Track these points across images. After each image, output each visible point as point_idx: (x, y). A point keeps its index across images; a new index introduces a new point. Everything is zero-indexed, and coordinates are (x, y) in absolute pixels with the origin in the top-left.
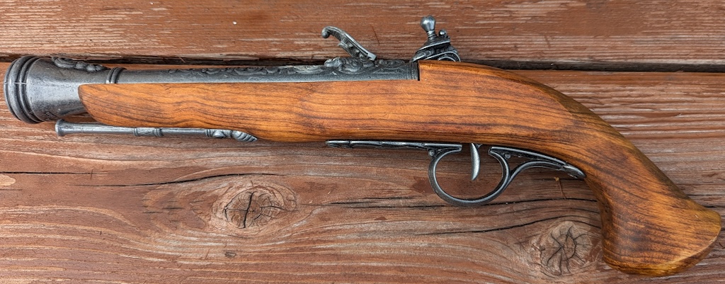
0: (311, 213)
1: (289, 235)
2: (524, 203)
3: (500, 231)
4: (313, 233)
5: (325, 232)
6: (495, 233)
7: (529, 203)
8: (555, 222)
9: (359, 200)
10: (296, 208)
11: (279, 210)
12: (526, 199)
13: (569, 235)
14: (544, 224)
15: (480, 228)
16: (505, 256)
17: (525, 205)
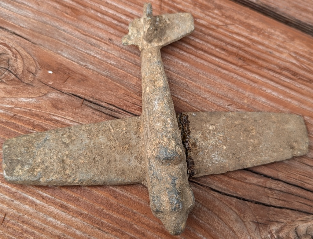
0: (45, 94)
1: (10, 106)
2: (280, 183)
3: (242, 201)
4: (37, 116)
5: (51, 120)
6: (235, 200)
7: (286, 186)
8: (305, 217)
9: (104, 104)
10: (32, 82)
11: (13, 76)
12: (284, 179)
14: (293, 215)
15: (221, 188)
16: (235, 229)
17: (281, 186)
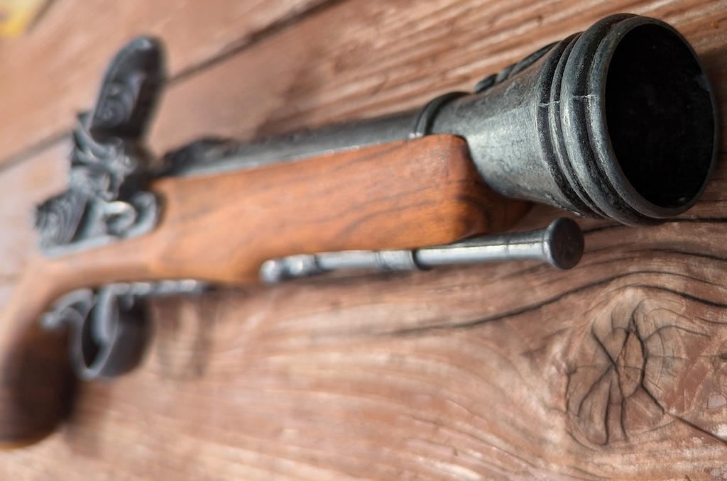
13: (632, 330)
